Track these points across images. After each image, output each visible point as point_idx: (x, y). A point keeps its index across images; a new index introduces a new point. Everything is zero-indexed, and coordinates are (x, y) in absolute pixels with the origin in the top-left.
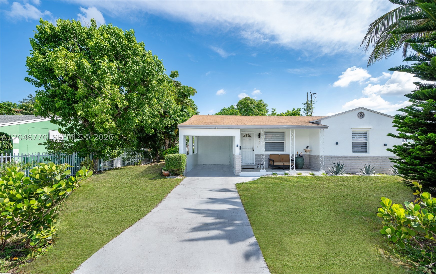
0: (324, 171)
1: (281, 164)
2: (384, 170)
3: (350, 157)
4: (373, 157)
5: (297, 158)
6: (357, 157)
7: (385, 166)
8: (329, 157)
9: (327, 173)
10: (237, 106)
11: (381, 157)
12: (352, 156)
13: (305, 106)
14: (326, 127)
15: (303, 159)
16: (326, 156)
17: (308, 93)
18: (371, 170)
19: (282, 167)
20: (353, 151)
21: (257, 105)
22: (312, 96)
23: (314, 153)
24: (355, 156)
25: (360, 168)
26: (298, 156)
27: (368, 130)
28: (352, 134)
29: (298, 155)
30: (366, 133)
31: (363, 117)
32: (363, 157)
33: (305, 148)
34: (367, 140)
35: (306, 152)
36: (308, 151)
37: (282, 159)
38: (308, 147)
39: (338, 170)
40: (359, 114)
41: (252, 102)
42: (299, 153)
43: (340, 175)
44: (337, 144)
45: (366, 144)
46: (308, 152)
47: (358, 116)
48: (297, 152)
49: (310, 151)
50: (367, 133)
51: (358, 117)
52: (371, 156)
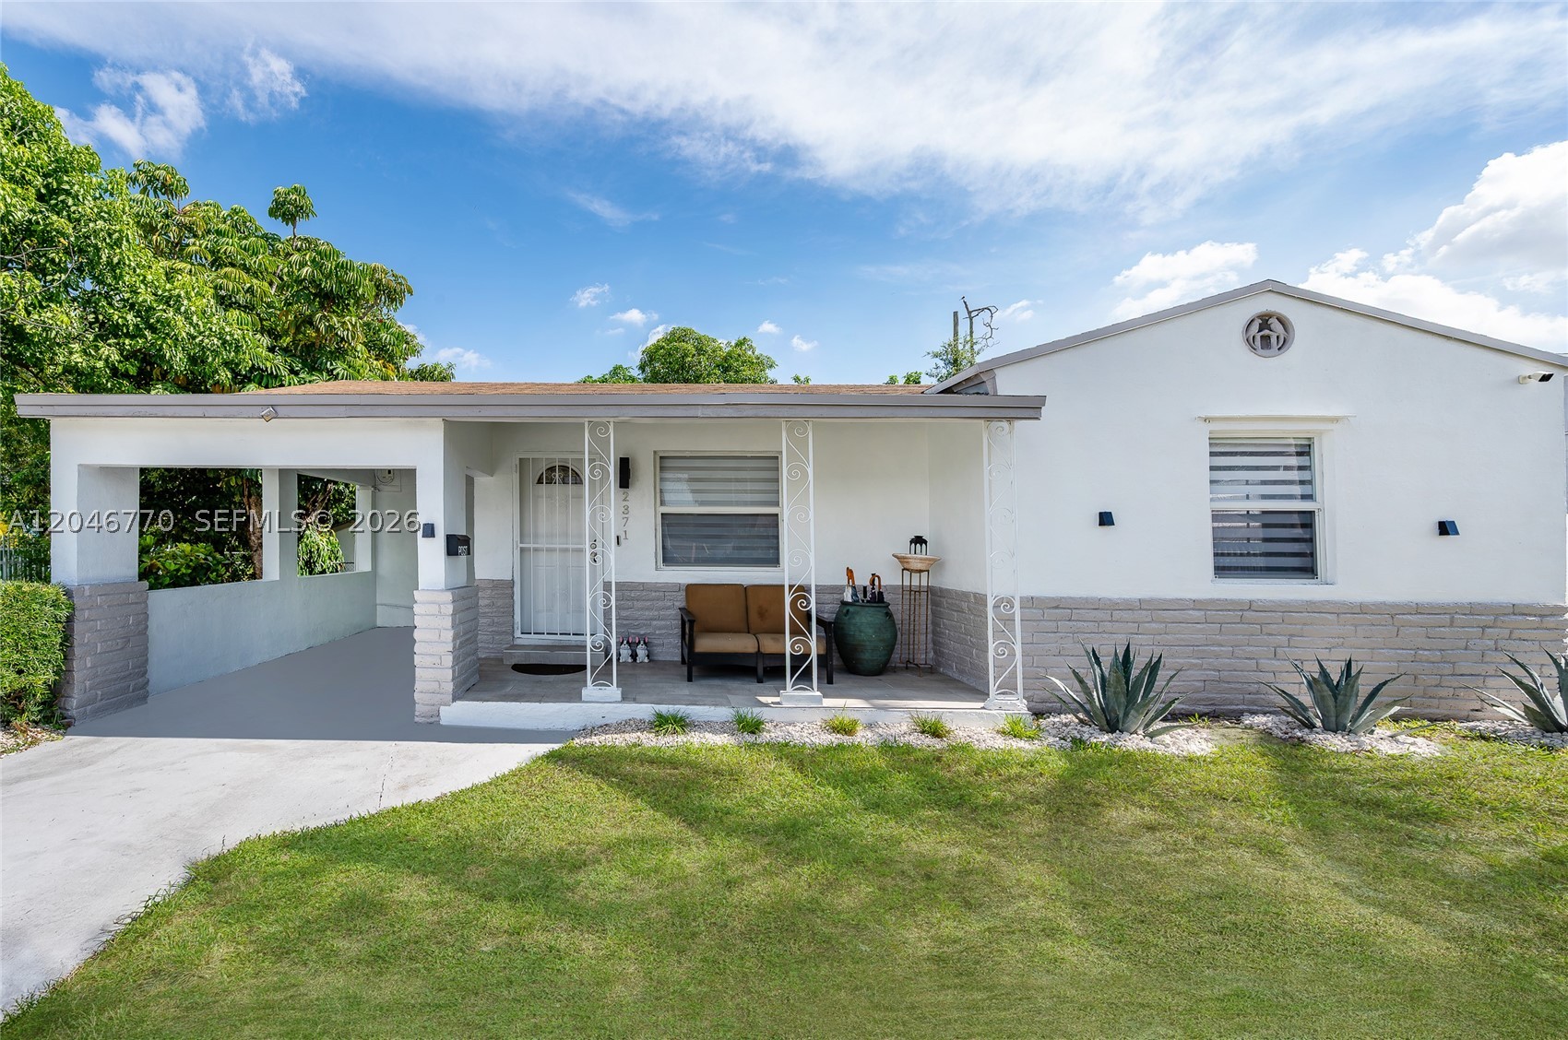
0: (1019, 706)
1: (741, 644)
2: (1443, 692)
3: (1197, 605)
4: (1362, 609)
5: (851, 609)
6: (1251, 606)
7: (1447, 669)
8: (1057, 604)
9: (1038, 714)
10: (642, 368)
11: (1418, 609)
12: (1213, 601)
13: (941, 364)
14: (1030, 408)
15: (889, 615)
16: (1030, 602)
17: (956, 314)
18: (1361, 700)
19: (751, 663)
20: (1221, 571)
21: (725, 359)
22: (971, 319)
23: (955, 579)
24: (1232, 602)
25: (1269, 677)
26: (854, 594)
27: (1321, 433)
28: (1207, 461)
29: (854, 588)
30: (1305, 451)
31: (1284, 344)
32: (1286, 609)
33: (904, 548)
34: (1308, 497)
35: (912, 571)
36: (919, 566)
37: (762, 614)
38: (919, 540)
39: (1123, 699)
40: (1255, 327)
41: (700, 351)
42: (862, 580)
43: (1133, 742)
44: (1106, 519)
45: (1307, 520)
46: (920, 571)
47: (1250, 342)
48: (850, 573)
49: (935, 564)
50: (1308, 454)
51: (1246, 348)
52: (1344, 604)
